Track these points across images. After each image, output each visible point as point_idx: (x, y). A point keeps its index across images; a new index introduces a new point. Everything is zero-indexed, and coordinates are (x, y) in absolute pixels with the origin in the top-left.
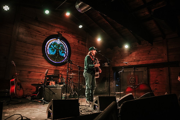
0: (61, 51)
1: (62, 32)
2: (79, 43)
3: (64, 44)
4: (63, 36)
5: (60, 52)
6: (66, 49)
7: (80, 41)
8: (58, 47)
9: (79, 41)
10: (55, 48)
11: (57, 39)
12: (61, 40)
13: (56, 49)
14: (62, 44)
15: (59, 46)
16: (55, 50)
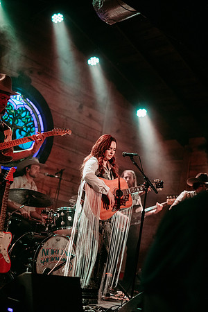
0: (23, 133)
1: (31, 72)
2: (80, 112)
3: (34, 112)
4: (33, 83)
5: (18, 135)
7: (85, 108)
8: (14, 119)
9: (81, 107)
12: (24, 98)
15: (17, 115)
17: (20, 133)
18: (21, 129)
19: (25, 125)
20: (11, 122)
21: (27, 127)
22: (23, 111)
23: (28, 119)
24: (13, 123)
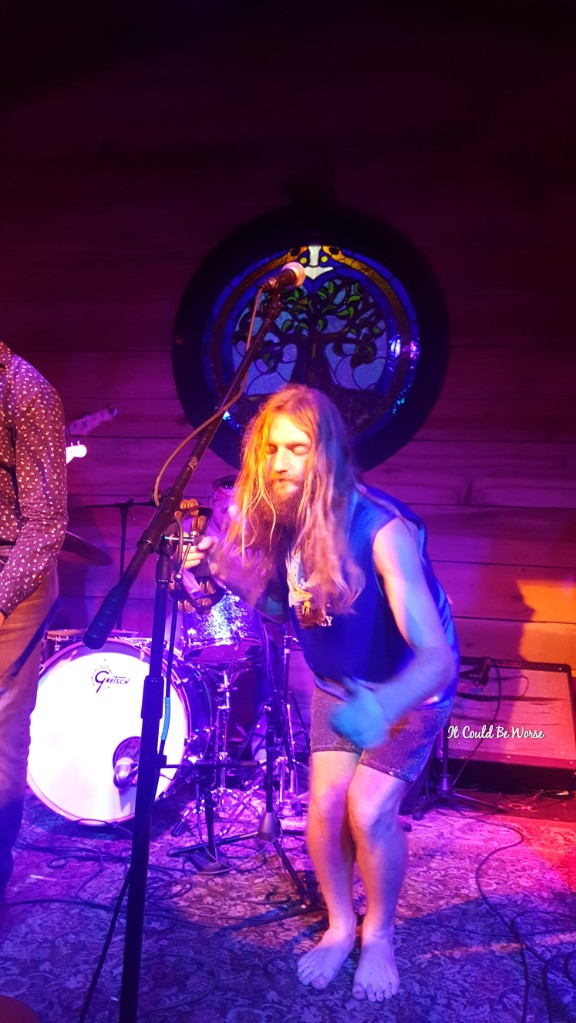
0: (349, 348)
5: (332, 358)
8: (311, 322)
13: (295, 338)
14: (348, 282)
15: (318, 306)
17: (338, 350)
18: (340, 340)
19: (351, 323)
20: (305, 333)
21: (358, 329)
22: (338, 289)
23: (355, 304)
24: (312, 330)
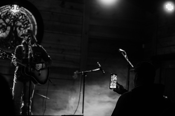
2: (62, 7)
5: (18, 31)
6: (33, 22)
8: (14, 22)
10: (8, 25)
11: (11, 4)
13: (10, 25)
14: (22, 14)
15: (16, 19)
16: (9, 28)
18: (20, 27)
21: (24, 25)
